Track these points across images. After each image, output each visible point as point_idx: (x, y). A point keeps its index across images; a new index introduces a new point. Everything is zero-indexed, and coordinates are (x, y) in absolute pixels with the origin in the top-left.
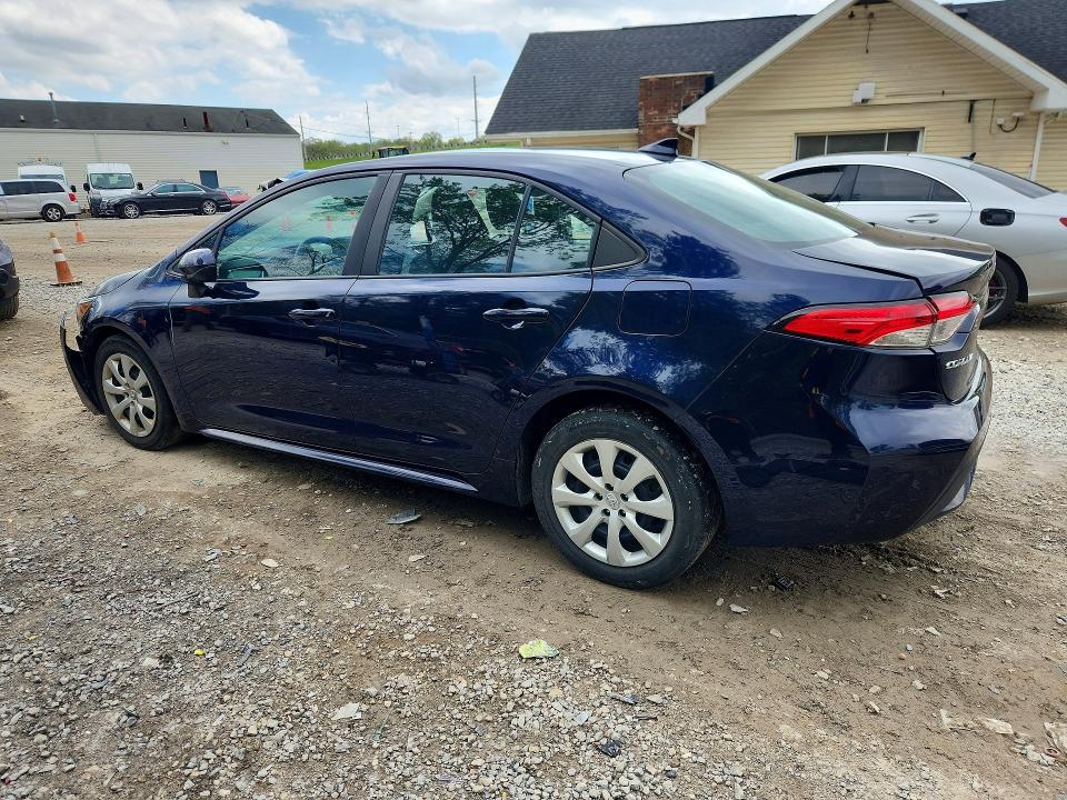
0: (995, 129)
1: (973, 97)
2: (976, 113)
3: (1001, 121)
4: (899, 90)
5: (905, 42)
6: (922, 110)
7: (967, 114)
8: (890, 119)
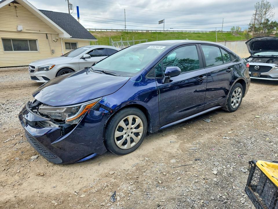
0: (53, 41)
1: (47, 33)
2: (48, 37)
3: (54, 39)
4: (29, 28)
5: (28, 16)
6: (36, 35)
7: (46, 37)
8: (28, 36)
